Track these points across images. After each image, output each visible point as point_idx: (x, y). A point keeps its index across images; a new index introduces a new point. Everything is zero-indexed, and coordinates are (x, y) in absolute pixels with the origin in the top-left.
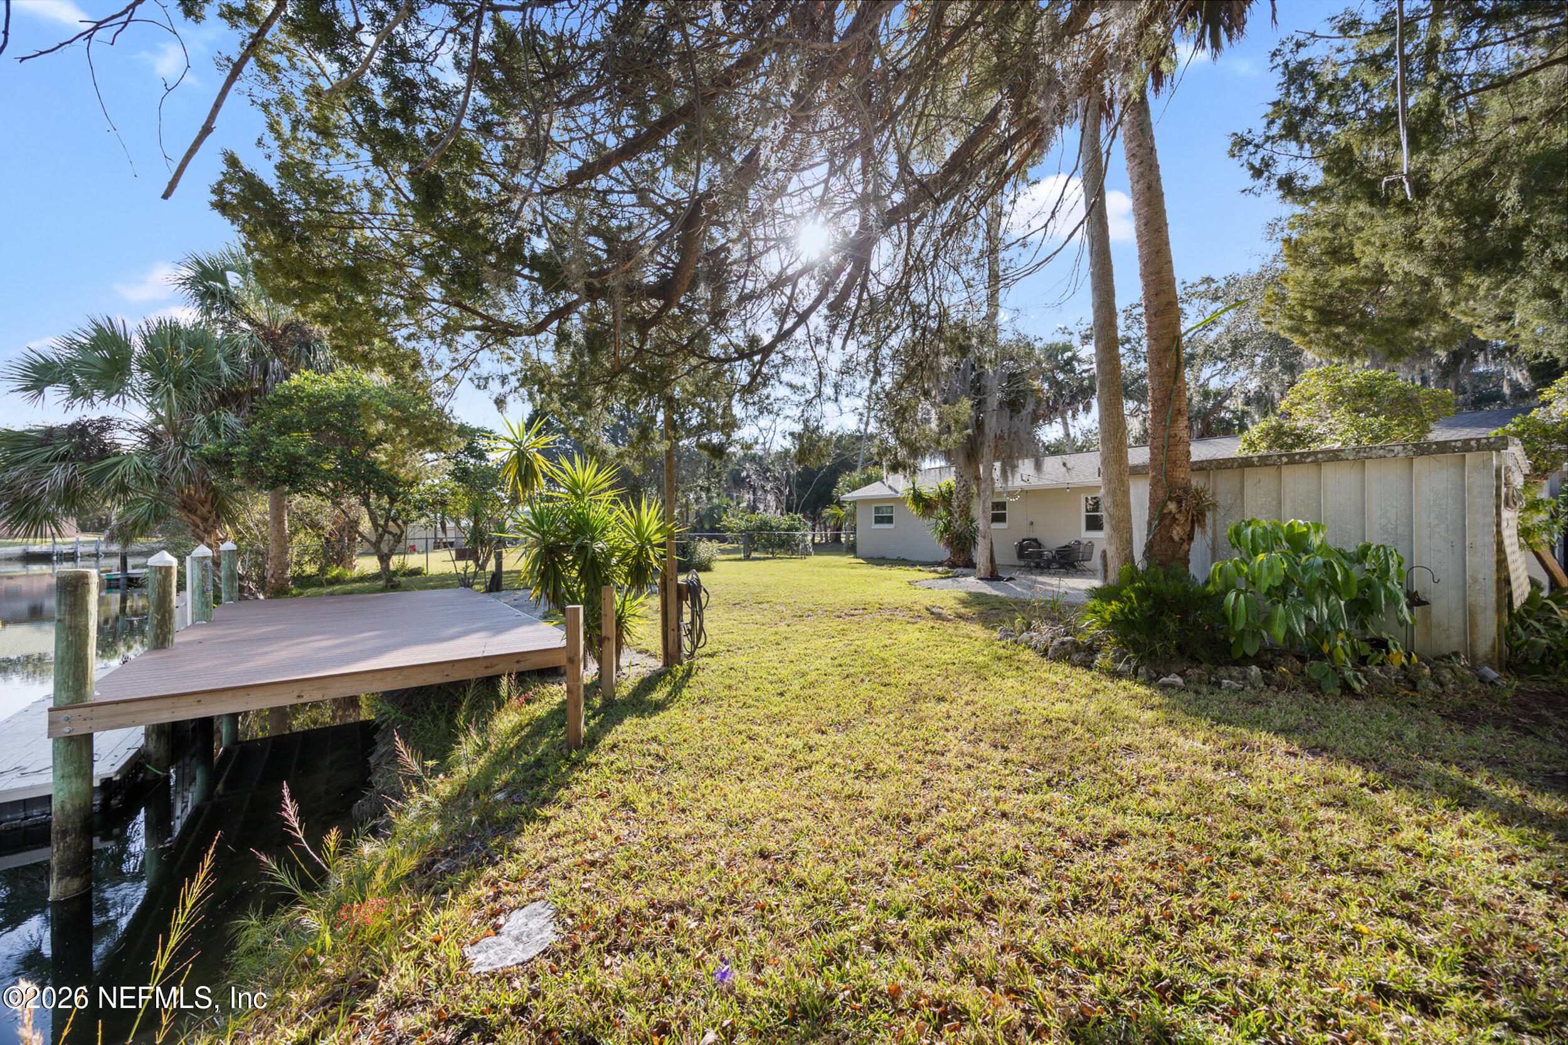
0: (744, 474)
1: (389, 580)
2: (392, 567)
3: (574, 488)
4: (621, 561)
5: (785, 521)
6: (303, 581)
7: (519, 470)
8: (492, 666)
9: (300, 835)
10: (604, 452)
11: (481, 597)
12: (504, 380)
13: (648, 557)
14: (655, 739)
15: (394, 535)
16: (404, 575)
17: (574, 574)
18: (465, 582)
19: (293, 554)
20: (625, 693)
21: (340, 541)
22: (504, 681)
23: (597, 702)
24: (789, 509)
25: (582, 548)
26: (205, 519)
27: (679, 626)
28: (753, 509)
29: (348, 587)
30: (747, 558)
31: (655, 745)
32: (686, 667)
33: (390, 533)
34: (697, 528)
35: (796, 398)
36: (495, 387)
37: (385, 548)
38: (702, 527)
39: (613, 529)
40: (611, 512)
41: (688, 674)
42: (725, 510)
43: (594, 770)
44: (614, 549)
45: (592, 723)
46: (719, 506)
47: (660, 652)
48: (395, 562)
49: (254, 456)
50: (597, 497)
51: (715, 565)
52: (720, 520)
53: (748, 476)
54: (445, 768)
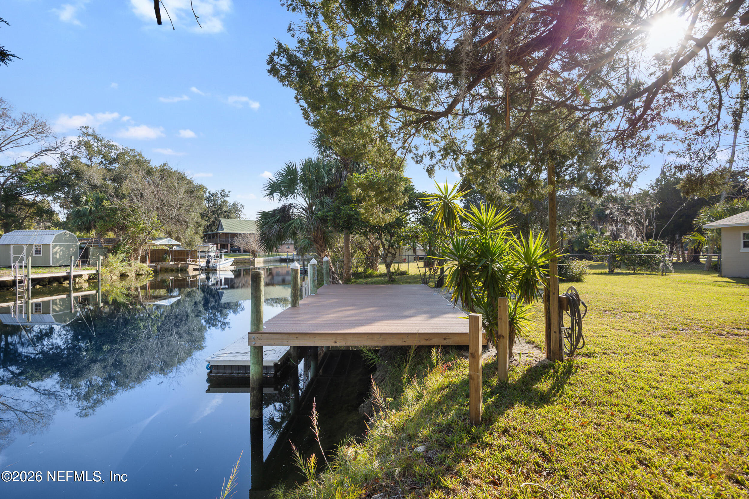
0: (608, 212)
1: (390, 277)
2: (392, 270)
3: (481, 227)
4: (514, 277)
5: (646, 245)
6: (358, 275)
7: (444, 215)
8: (430, 340)
9: (317, 434)
10: (500, 198)
11: (431, 291)
12: (432, 155)
13: (534, 275)
14: (541, 434)
15: (392, 254)
16: (398, 274)
17: (480, 284)
18: (424, 280)
19: (354, 261)
20: (516, 378)
21: (372, 256)
22: (434, 351)
23: (494, 382)
24: (648, 236)
25: (485, 268)
26: (321, 246)
27: (560, 330)
28: (615, 237)
29: (374, 280)
30: (611, 273)
31: (541, 440)
32: (565, 363)
33: (391, 253)
34: (570, 250)
35: (681, 133)
36: (427, 162)
37: (389, 260)
38: (573, 250)
39: (508, 253)
40: (506, 241)
41: (568, 371)
42: (591, 238)
43: (488, 451)
44: (508, 268)
45: (490, 401)
46: (586, 236)
47: (544, 345)
48: (394, 267)
49: (335, 216)
50: (496, 231)
51: (585, 277)
52: (587, 246)
53: (611, 213)
54: (397, 406)
